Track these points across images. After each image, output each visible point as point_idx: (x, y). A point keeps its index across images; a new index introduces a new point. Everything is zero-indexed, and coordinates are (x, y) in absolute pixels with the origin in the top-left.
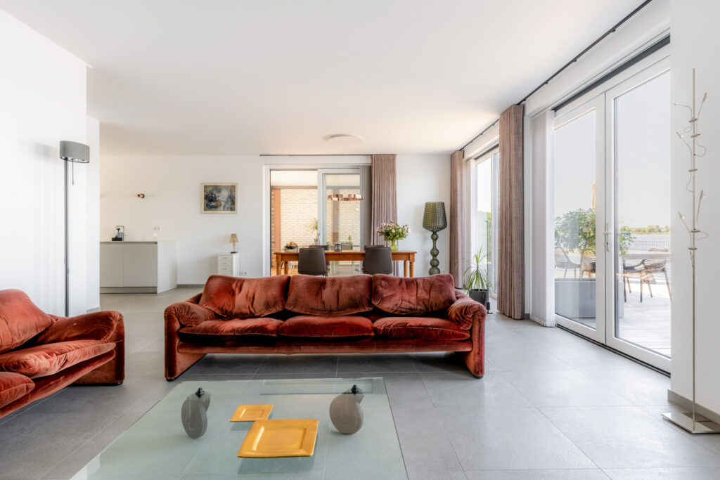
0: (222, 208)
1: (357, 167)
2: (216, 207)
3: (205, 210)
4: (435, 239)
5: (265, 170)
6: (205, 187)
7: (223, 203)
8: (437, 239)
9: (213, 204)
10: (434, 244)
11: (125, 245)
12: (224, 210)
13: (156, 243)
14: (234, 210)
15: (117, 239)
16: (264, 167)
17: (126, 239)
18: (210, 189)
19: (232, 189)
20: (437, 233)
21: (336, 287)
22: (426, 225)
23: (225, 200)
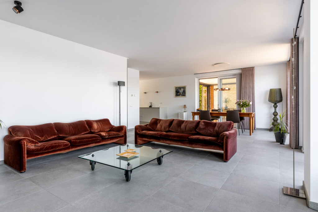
0: (181, 95)
1: (235, 75)
2: (179, 95)
3: (176, 96)
4: (275, 107)
5: (196, 80)
6: (176, 88)
7: (182, 93)
8: (276, 107)
9: (178, 94)
10: (275, 110)
11: (153, 109)
12: (182, 96)
13: (159, 108)
14: (185, 96)
15: (151, 107)
16: (196, 79)
17: (153, 107)
18: (177, 88)
19: (184, 88)
20: (277, 104)
21: (186, 124)
22: (270, 100)
23: (182, 92)
